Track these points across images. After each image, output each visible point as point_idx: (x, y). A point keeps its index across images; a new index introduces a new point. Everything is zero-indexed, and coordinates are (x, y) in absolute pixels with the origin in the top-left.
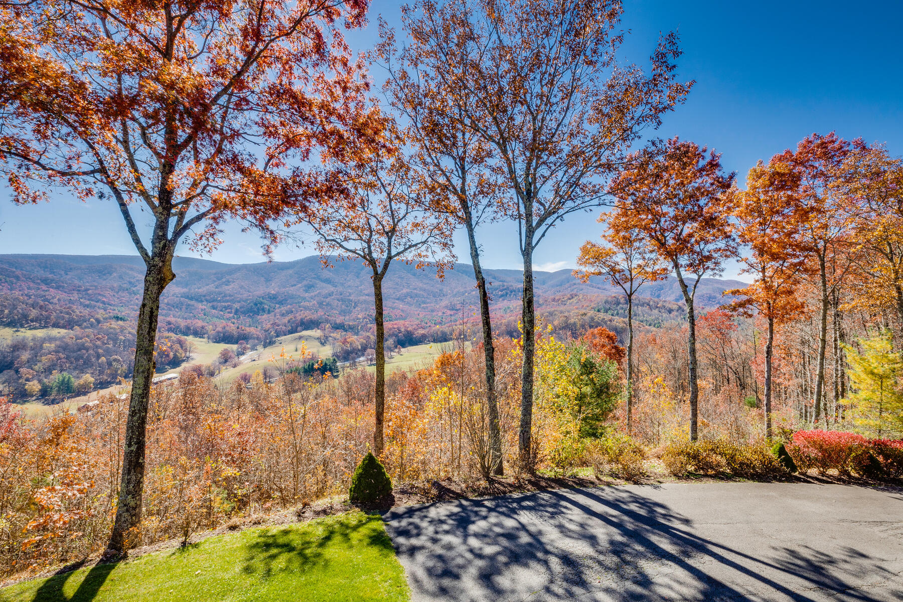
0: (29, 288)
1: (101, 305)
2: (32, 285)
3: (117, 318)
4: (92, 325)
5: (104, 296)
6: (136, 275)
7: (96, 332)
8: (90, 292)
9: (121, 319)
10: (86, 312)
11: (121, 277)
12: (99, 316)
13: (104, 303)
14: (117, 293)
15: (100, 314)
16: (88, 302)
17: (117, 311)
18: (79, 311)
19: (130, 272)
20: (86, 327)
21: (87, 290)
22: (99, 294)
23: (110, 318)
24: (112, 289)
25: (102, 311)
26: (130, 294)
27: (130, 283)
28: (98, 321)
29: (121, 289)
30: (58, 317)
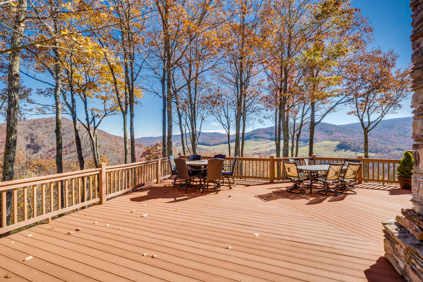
0: (359, 136)
1: (390, 143)
2: (360, 135)
3: (399, 149)
4: (386, 152)
5: (391, 139)
6: (407, 127)
7: (388, 155)
8: (384, 137)
9: (401, 150)
10: (383, 146)
11: (399, 129)
12: (390, 148)
13: (391, 142)
14: (398, 137)
15: (390, 147)
16: (383, 142)
17: (398, 146)
18: (380, 145)
19: (404, 126)
20: (384, 153)
21: (382, 136)
22: (389, 138)
23: (395, 149)
24: (395, 135)
25: (390, 146)
26: (405, 137)
27: (404, 131)
28: (389, 151)
29: (400, 135)
30: (371, 148)
